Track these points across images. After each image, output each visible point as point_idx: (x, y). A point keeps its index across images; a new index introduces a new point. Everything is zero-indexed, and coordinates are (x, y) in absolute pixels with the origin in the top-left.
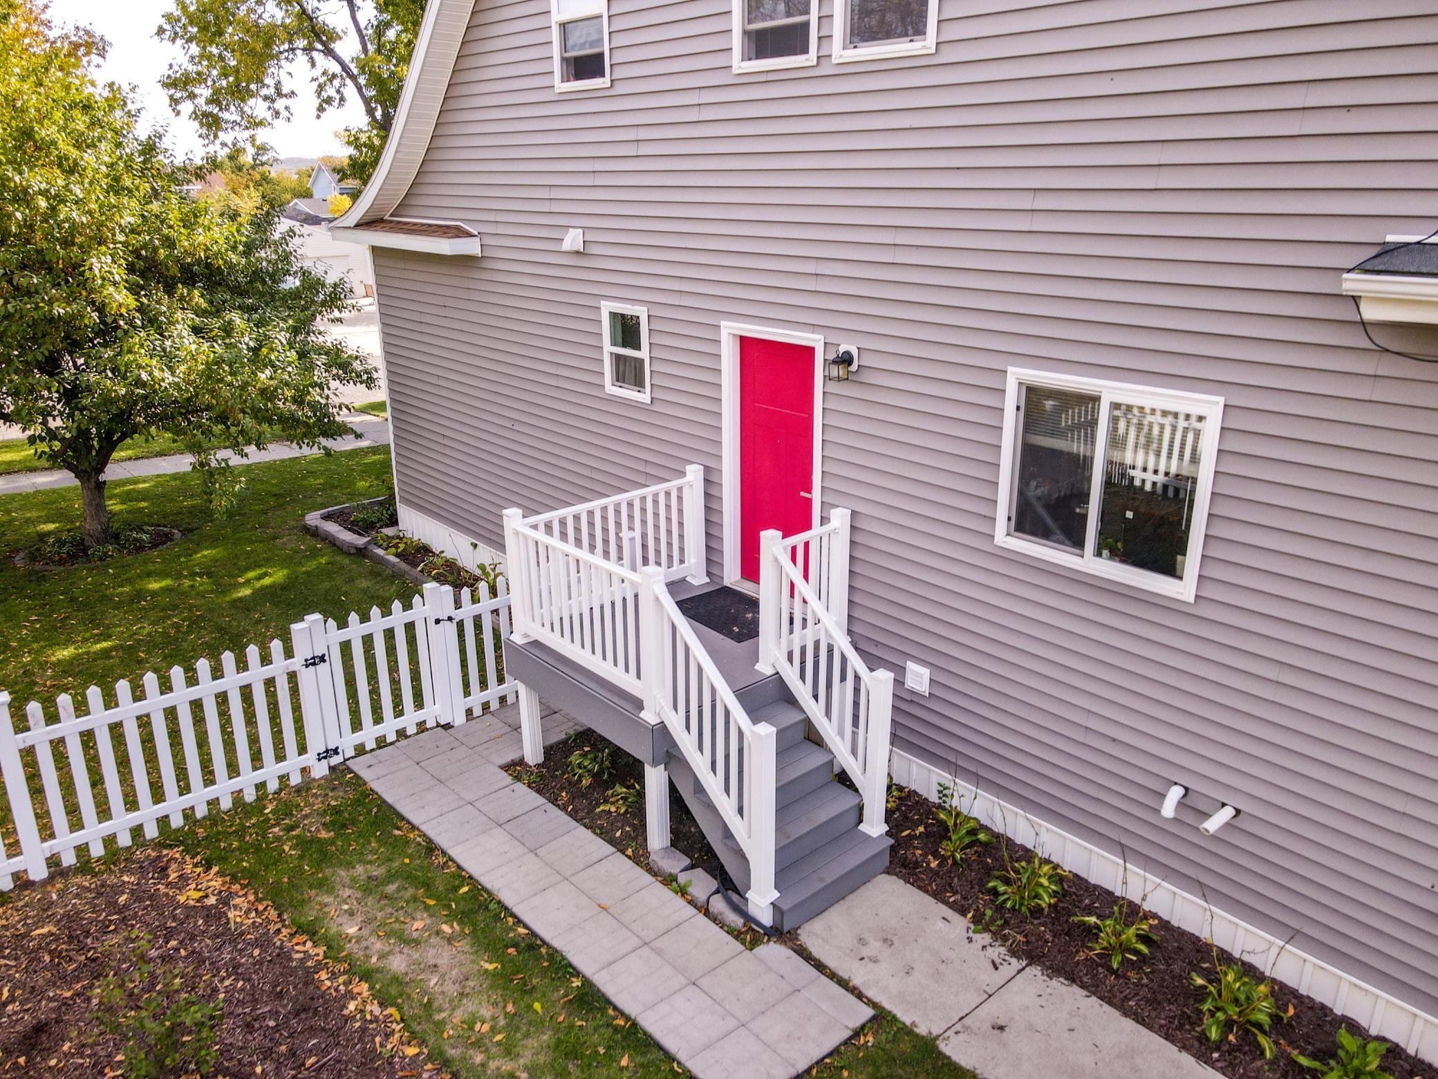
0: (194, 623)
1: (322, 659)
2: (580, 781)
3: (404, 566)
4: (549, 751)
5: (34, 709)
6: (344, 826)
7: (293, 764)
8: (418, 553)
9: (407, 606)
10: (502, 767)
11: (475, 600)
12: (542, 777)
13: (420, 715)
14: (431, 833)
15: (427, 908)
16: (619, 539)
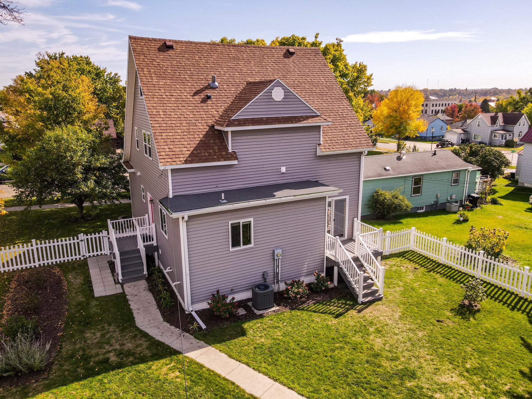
5: (39, 242)
6: (80, 266)
7: (78, 257)
9: (99, 234)
10: (108, 261)
12: (112, 263)
13: (101, 252)
14: (89, 268)
15: (81, 276)
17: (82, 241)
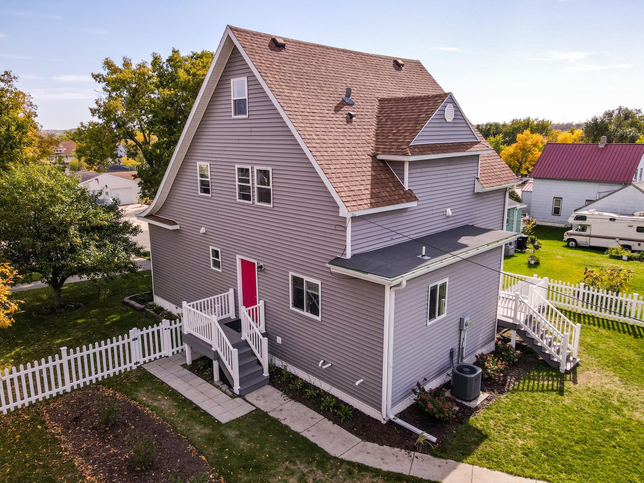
0: (94, 332)
1: (136, 339)
2: (200, 367)
3: (155, 314)
4: (193, 362)
5: (71, 351)
6: (141, 379)
7: (128, 366)
8: (160, 310)
9: (158, 325)
10: (181, 366)
11: (175, 323)
12: (191, 367)
13: (160, 354)
14: (163, 380)
15: (162, 394)
16: (215, 307)
17: (135, 339)
